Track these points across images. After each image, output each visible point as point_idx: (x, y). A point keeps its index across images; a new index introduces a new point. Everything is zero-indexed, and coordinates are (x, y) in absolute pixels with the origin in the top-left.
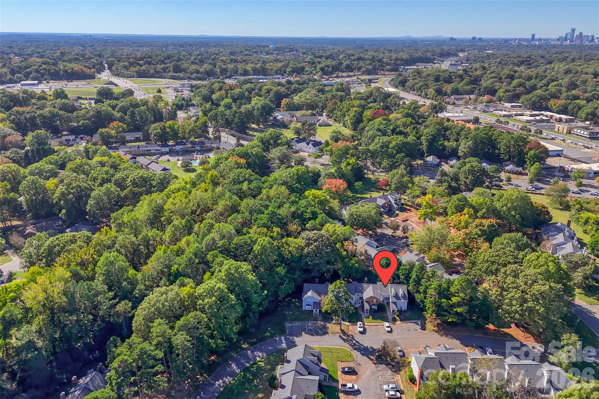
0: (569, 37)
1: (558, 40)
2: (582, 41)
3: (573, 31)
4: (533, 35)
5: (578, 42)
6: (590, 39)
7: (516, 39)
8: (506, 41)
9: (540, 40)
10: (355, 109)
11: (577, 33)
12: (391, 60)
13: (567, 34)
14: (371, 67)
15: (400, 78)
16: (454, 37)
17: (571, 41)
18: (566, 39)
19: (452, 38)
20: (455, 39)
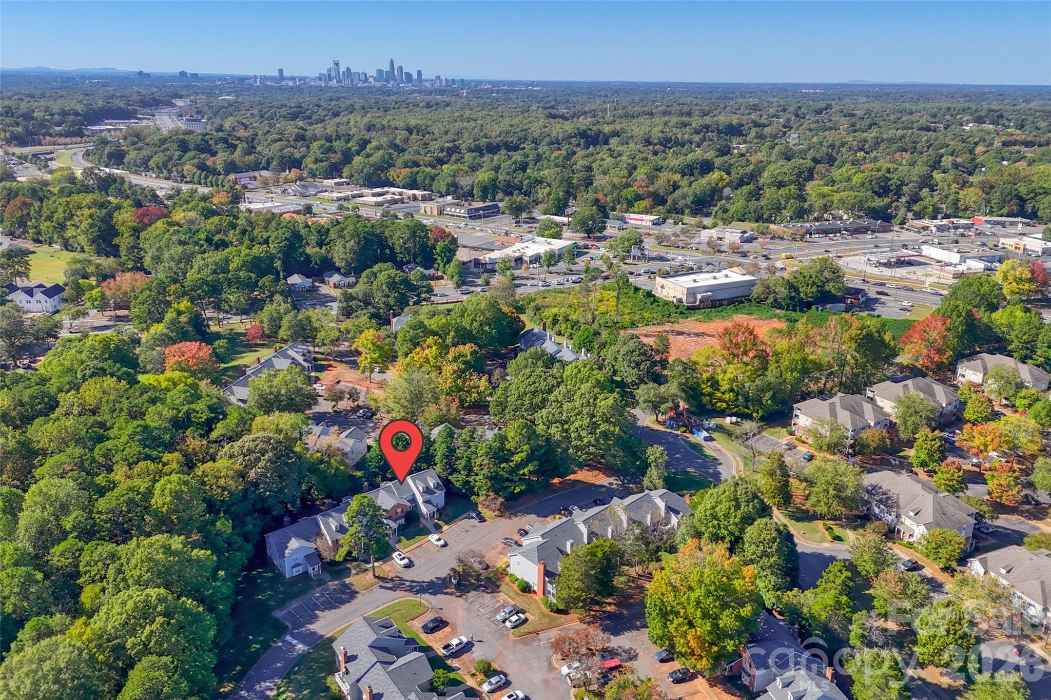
0: (333, 75)
1: (320, 79)
2: (352, 81)
3: (337, 64)
4: (281, 71)
5: (347, 82)
6: (362, 77)
7: (256, 77)
8: (242, 79)
9: (293, 78)
10: (87, 212)
11: (342, 69)
12: (52, 115)
13: (329, 70)
14: (20, 129)
15: (108, 149)
16: (145, 71)
17: (339, 81)
18: (330, 78)
19: (140, 73)
20: (148, 75)
